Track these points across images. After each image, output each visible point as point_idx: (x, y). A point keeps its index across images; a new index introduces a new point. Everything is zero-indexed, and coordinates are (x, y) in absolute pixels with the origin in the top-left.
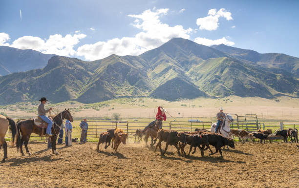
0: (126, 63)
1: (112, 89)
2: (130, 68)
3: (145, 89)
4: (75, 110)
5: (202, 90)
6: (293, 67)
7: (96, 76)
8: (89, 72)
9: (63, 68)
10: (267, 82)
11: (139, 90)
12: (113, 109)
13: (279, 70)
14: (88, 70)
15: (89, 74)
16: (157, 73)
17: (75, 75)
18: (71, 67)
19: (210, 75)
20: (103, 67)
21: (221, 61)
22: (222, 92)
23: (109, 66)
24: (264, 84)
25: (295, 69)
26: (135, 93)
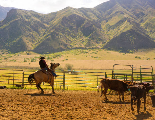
0: (80, 15)
1: (66, 41)
2: (85, 20)
3: (99, 40)
4: (30, 60)
7: (52, 27)
8: (45, 24)
9: (20, 20)
11: (92, 42)
12: (67, 60)
14: (44, 22)
15: (44, 26)
16: (111, 25)
17: (32, 27)
18: (28, 19)
20: (58, 19)
23: (64, 18)
26: (89, 44)
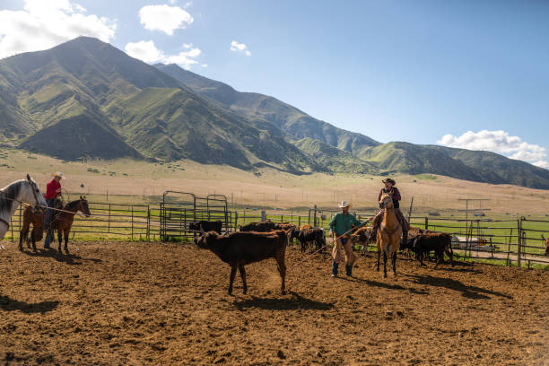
5: (130, 145)
6: (286, 122)
10: (244, 141)
13: (265, 123)
16: (40, 102)
19: (148, 118)
21: (170, 96)
22: (167, 151)
24: (240, 145)
25: (288, 125)
